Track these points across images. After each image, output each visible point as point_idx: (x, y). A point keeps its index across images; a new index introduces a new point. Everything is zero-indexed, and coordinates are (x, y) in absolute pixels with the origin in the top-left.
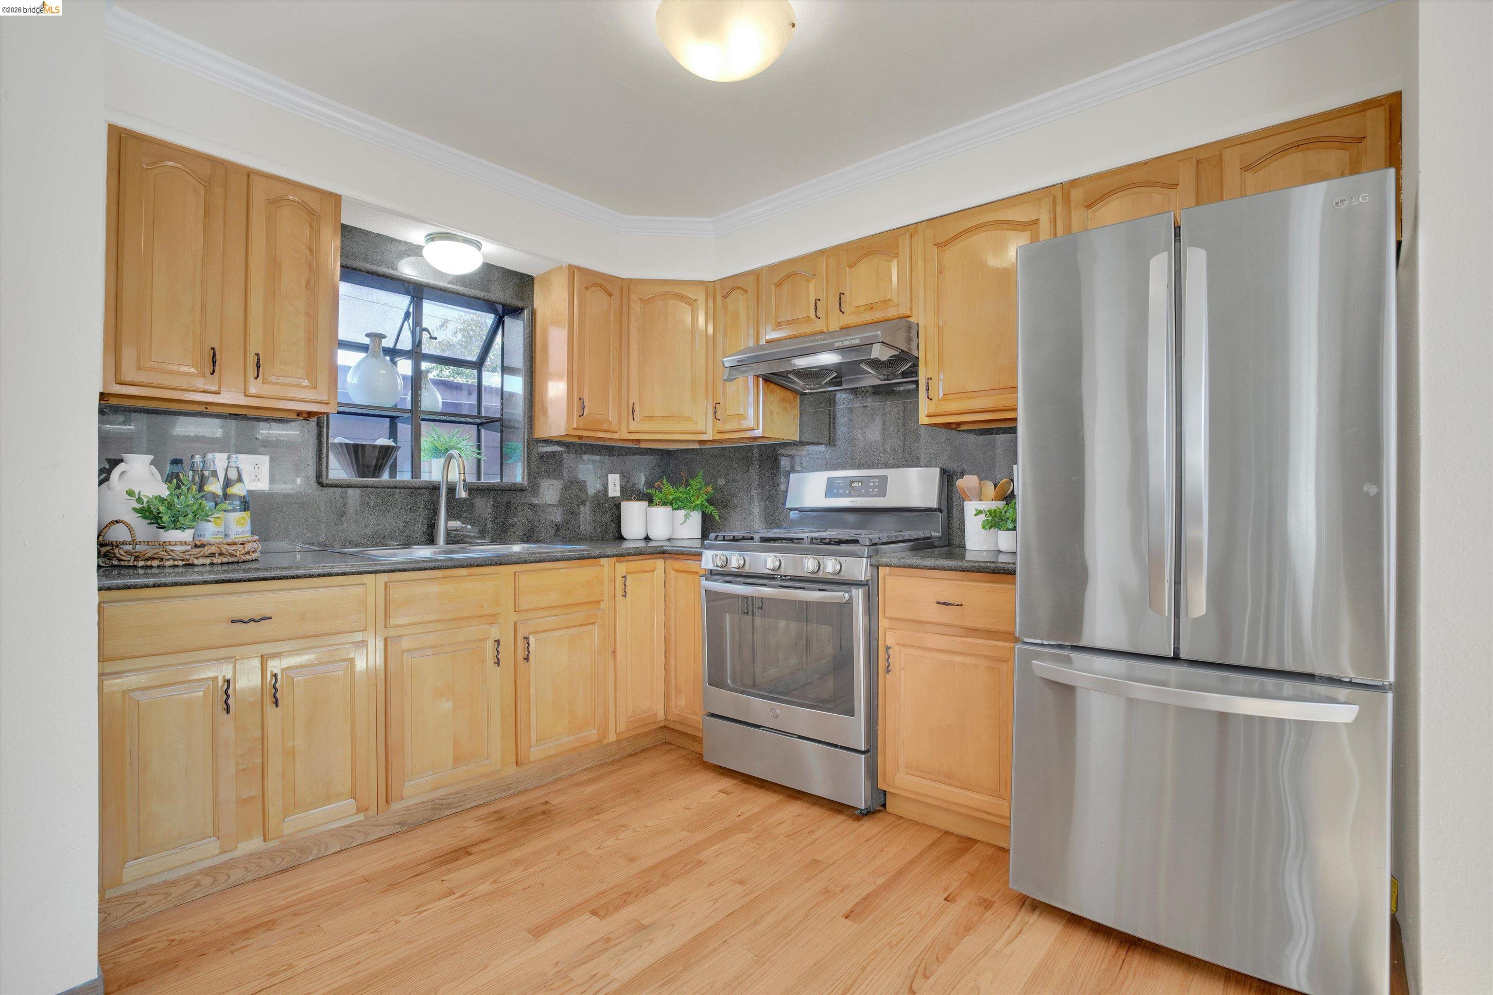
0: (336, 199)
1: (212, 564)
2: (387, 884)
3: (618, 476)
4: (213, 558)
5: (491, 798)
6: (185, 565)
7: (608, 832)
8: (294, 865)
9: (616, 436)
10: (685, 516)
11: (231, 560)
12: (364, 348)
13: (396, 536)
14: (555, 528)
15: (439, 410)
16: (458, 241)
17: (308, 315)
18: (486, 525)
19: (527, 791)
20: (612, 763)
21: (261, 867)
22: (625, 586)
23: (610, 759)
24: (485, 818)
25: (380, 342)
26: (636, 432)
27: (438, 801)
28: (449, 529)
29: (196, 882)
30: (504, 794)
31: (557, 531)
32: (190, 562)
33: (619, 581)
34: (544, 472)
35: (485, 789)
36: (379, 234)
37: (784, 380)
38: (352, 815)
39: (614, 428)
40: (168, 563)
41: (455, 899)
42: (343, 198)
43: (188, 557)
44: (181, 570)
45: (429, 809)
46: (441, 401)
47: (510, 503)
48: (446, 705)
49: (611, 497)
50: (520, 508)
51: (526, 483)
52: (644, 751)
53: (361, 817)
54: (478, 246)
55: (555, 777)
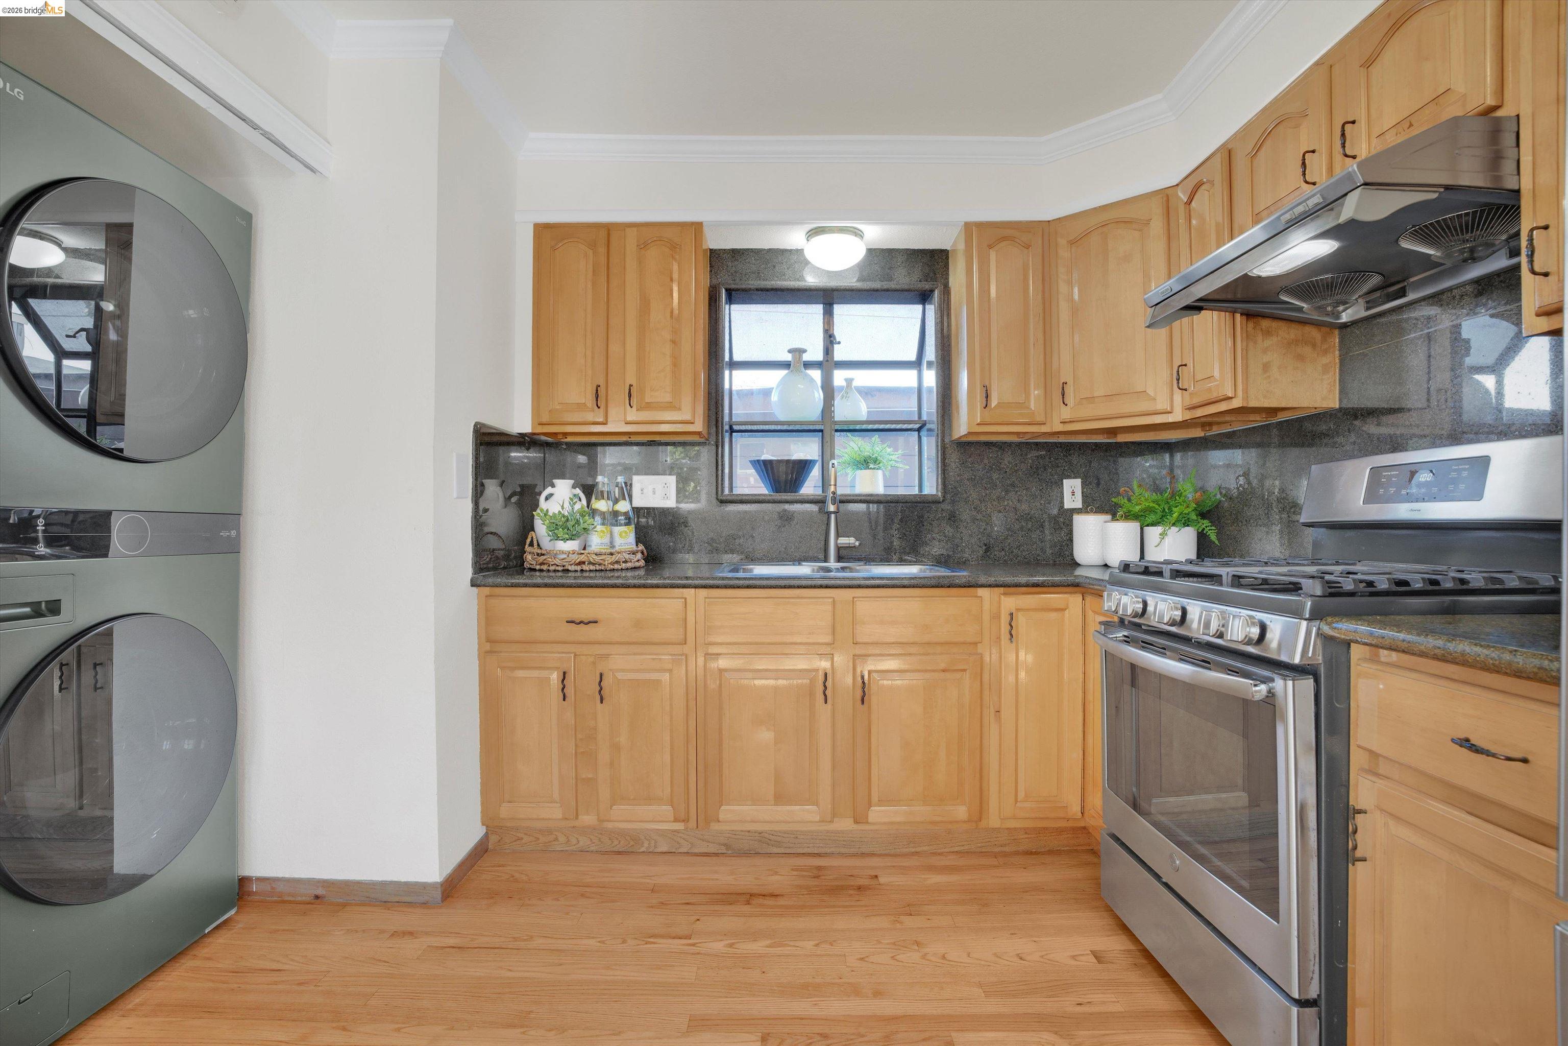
0: (697, 228)
1: (582, 570)
2: (661, 900)
3: (1078, 482)
4: (584, 566)
5: (829, 851)
6: (563, 570)
7: (894, 944)
8: (628, 850)
9: (1044, 429)
10: (1160, 535)
11: (598, 568)
12: (786, 365)
13: (792, 552)
14: (984, 547)
15: (865, 419)
16: (834, 233)
17: (674, 342)
18: (892, 542)
19: (873, 855)
20: (995, 855)
21: (602, 842)
22: (1012, 626)
23: (997, 850)
24: (802, 870)
25: (800, 357)
26: (1070, 422)
27: (766, 834)
28: (839, 546)
29: (555, 836)
30: (843, 850)
31: (986, 551)
32: (566, 568)
33: (1005, 619)
34: (968, 480)
35: (820, 838)
36: (770, 249)
37: (1282, 309)
38: (670, 822)
39: (1040, 418)
40: (552, 568)
41: (684, 945)
42: (704, 224)
43: (565, 564)
44: (560, 574)
45: (756, 841)
46: (866, 410)
47: (922, 517)
48: (766, 735)
49: (1068, 510)
50: (935, 523)
51: (940, 494)
52: (1051, 852)
53: (680, 826)
54: (858, 233)
55: (913, 850)
